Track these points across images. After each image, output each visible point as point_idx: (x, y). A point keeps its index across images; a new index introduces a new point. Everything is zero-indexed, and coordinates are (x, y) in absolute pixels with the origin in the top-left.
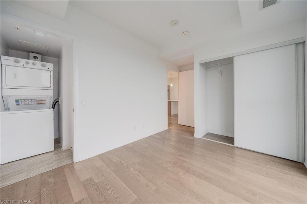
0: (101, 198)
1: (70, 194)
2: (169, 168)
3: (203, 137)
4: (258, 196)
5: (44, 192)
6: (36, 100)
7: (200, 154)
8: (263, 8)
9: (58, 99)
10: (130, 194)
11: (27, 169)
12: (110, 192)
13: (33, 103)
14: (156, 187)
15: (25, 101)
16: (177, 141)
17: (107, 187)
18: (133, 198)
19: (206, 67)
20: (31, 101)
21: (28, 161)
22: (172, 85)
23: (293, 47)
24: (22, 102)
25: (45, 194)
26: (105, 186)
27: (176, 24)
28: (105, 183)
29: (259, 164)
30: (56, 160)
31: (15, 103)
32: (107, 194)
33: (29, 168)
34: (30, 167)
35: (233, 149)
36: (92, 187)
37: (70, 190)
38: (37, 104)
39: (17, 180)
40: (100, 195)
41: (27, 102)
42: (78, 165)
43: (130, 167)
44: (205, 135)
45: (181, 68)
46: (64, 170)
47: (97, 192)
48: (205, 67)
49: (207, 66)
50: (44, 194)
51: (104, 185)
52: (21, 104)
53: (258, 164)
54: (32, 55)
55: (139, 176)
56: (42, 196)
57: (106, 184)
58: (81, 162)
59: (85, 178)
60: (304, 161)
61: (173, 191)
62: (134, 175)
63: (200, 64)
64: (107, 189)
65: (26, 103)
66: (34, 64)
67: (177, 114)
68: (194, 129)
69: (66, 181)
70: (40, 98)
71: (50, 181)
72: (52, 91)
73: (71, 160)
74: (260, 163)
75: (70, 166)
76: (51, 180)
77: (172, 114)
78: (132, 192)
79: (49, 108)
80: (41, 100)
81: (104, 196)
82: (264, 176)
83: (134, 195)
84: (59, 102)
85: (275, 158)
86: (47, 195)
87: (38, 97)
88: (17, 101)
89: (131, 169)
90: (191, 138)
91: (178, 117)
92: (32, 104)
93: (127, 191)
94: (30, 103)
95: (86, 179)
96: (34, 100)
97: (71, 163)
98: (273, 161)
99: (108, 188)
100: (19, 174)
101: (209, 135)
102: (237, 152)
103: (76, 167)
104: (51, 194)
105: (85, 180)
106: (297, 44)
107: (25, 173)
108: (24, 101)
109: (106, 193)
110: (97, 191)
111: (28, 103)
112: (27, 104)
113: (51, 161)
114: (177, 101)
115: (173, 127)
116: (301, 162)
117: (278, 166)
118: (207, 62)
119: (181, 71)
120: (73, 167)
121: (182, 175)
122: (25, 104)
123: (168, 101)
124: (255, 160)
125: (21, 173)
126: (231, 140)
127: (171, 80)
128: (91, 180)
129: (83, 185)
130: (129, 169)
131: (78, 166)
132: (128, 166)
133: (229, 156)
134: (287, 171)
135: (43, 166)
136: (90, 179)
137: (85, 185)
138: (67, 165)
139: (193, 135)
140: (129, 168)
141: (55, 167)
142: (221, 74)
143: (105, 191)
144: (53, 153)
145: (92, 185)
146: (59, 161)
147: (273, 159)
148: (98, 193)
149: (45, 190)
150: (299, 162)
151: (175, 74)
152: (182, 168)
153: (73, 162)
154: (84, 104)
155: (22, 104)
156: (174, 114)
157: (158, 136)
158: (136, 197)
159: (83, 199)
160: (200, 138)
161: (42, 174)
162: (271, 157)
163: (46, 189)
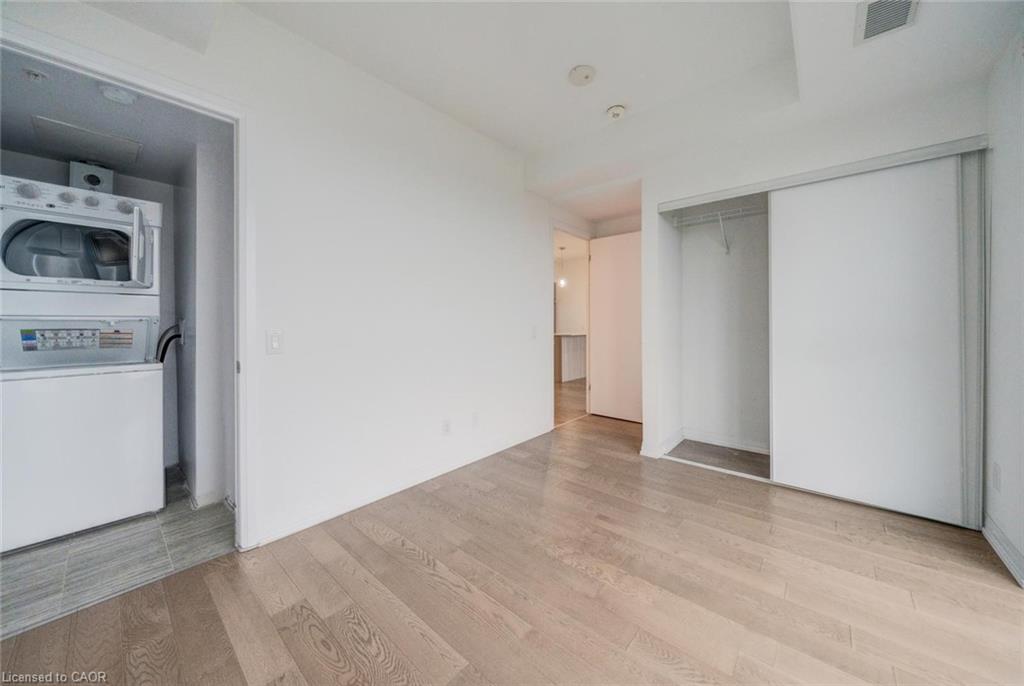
0: (343, 673)
1: (233, 662)
2: (567, 561)
3: (670, 454)
4: (853, 641)
5: (135, 661)
6: (97, 333)
7: (664, 511)
8: (867, 36)
9: (177, 327)
10: (442, 655)
11: (67, 580)
12: (373, 649)
13: (86, 342)
14: (528, 627)
15: (56, 334)
16: (586, 470)
17: (360, 632)
18: (455, 666)
19: (678, 222)
20: (78, 333)
21: (70, 552)
22: (562, 283)
23: (950, 167)
24: (45, 338)
25: (142, 667)
26: (355, 631)
27: (587, 77)
28: (354, 618)
29: (848, 536)
30: (171, 546)
31: (19, 343)
32: (365, 659)
33: (73, 575)
34: (78, 573)
35: (767, 491)
36: (311, 633)
37: (231, 648)
38: (102, 346)
39: (32, 622)
40: (339, 661)
41: (65, 338)
42: (254, 560)
43: (438, 562)
44: (674, 449)
45: (597, 227)
46: (205, 578)
47: (327, 653)
48: (675, 225)
49: (681, 220)
50: (137, 668)
51: (350, 625)
52: (43, 345)
53: (846, 539)
54: (79, 170)
55: (469, 590)
56: (131, 674)
57: (359, 624)
58: (262, 547)
59: (282, 604)
60: (984, 525)
61: (587, 637)
62: (451, 586)
63: (661, 214)
64: (363, 640)
65: (62, 343)
66: (91, 203)
67: (585, 379)
68: (642, 428)
69: (216, 618)
70: (112, 323)
71: (156, 619)
72: (157, 300)
73: (227, 542)
74: (851, 534)
75: (226, 565)
76: (162, 615)
77: (565, 378)
78: (448, 647)
79: (146, 362)
80: (117, 332)
81: (355, 664)
82: (867, 575)
83: (458, 656)
84: (182, 338)
85: (896, 517)
86: (149, 670)
87: (104, 322)
88: (28, 335)
89: (441, 567)
90: (632, 458)
91: (585, 389)
92: (82, 347)
93: (433, 643)
94: (76, 343)
95: (285, 607)
96: (90, 333)
97: (228, 555)
98: (893, 529)
99: (366, 637)
100: (40, 598)
101: (688, 447)
102: (777, 500)
103: (248, 565)
104: (161, 667)
105: (284, 611)
106: (964, 156)
107: (61, 595)
108: (52, 335)
109: (361, 653)
110: (329, 649)
111: (69, 342)
112: (65, 345)
113: (156, 548)
114: (585, 336)
115: (570, 423)
116: (973, 527)
117: (908, 542)
118: (681, 210)
119: (595, 237)
120: (236, 567)
121: (612, 580)
122: (56, 347)
123: (555, 336)
124: (838, 525)
125: (47, 595)
126: (759, 463)
127: (561, 266)
128: (302, 610)
129: (278, 630)
130: (434, 570)
131: (254, 564)
132: (431, 557)
133: (756, 513)
134: (935, 559)
135: (125, 567)
136: (302, 607)
137: (285, 628)
138: (217, 560)
139: (638, 449)
140: (435, 565)
141: (171, 569)
142: (728, 248)
143: (357, 649)
144: (159, 520)
145: (310, 627)
146: (184, 548)
147: (891, 520)
148: (333, 654)
149: (139, 651)
150: (969, 527)
151: (578, 246)
152: (609, 557)
153: (238, 551)
154: (275, 345)
155: (47, 345)
156: (573, 378)
157: (523, 455)
158: (464, 662)
159: (282, 678)
160: (660, 459)
161: (126, 598)
162: (882, 514)
163: (144, 650)
